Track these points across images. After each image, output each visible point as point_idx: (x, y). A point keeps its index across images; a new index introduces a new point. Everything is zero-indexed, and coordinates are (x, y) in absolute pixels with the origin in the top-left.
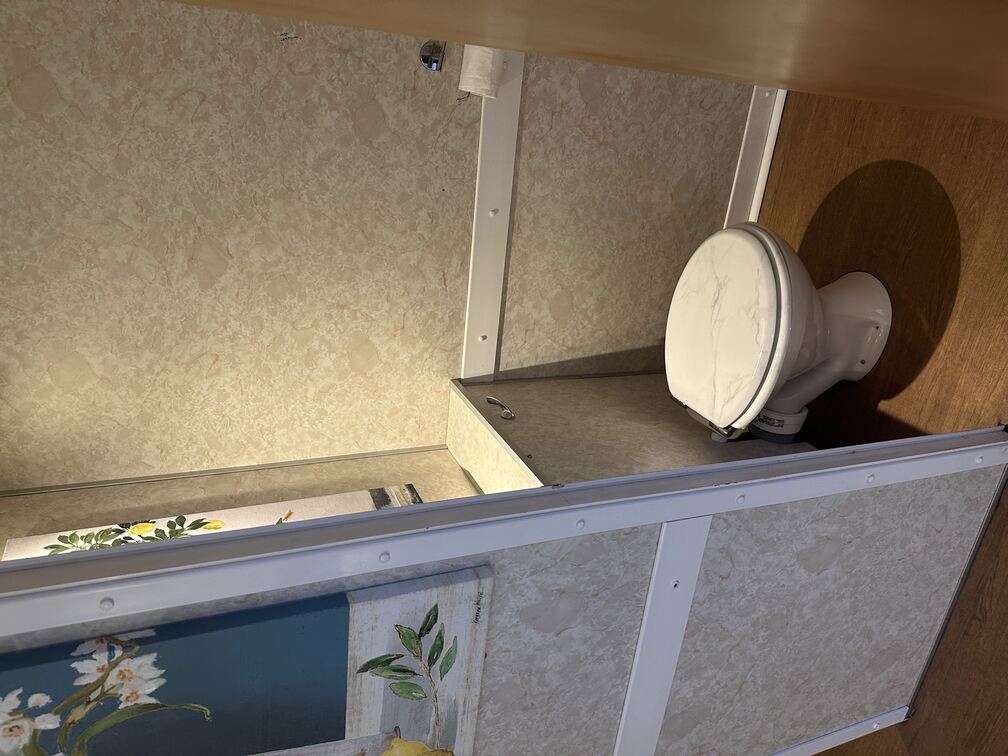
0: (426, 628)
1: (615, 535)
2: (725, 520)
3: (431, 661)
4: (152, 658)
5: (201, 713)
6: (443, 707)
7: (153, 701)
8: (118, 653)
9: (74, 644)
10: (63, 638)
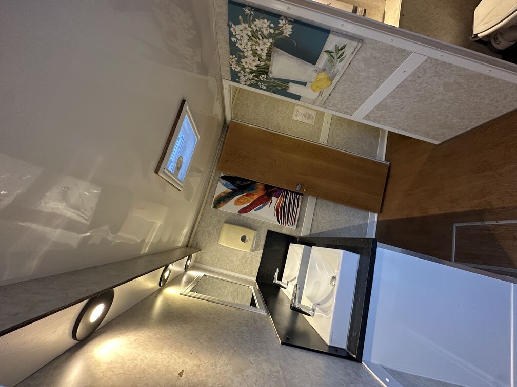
0: (342, 49)
1: (398, 49)
2: (431, 60)
3: (339, 58)
4: (291, 26)
5: (294, 44)
6: (336, 70)
7: (288, 36)
8: (287, 22)
9: (280, 16)
10: (279, 13)
